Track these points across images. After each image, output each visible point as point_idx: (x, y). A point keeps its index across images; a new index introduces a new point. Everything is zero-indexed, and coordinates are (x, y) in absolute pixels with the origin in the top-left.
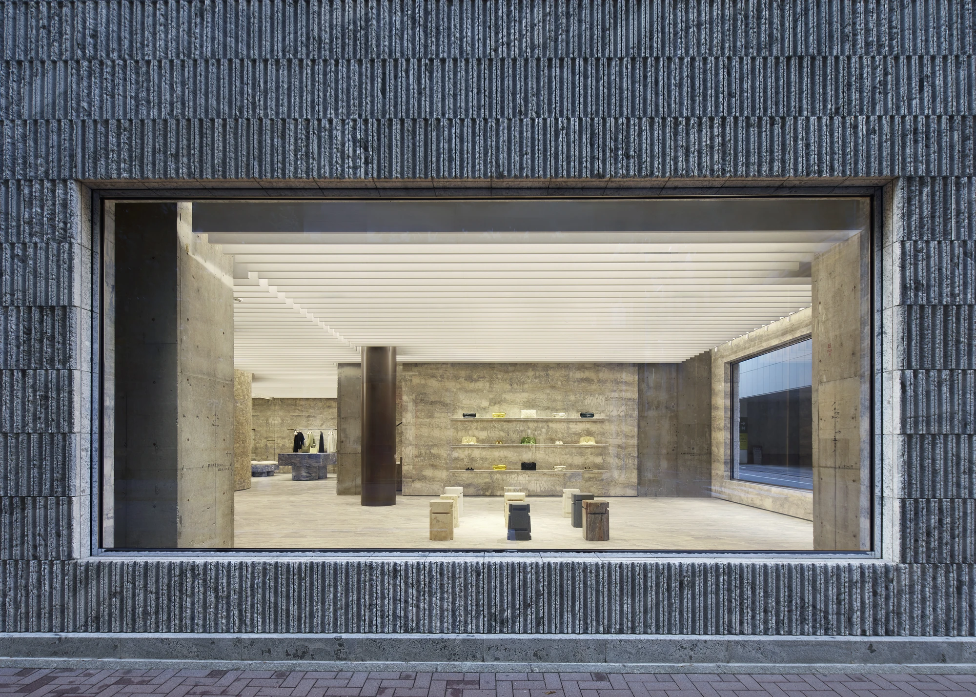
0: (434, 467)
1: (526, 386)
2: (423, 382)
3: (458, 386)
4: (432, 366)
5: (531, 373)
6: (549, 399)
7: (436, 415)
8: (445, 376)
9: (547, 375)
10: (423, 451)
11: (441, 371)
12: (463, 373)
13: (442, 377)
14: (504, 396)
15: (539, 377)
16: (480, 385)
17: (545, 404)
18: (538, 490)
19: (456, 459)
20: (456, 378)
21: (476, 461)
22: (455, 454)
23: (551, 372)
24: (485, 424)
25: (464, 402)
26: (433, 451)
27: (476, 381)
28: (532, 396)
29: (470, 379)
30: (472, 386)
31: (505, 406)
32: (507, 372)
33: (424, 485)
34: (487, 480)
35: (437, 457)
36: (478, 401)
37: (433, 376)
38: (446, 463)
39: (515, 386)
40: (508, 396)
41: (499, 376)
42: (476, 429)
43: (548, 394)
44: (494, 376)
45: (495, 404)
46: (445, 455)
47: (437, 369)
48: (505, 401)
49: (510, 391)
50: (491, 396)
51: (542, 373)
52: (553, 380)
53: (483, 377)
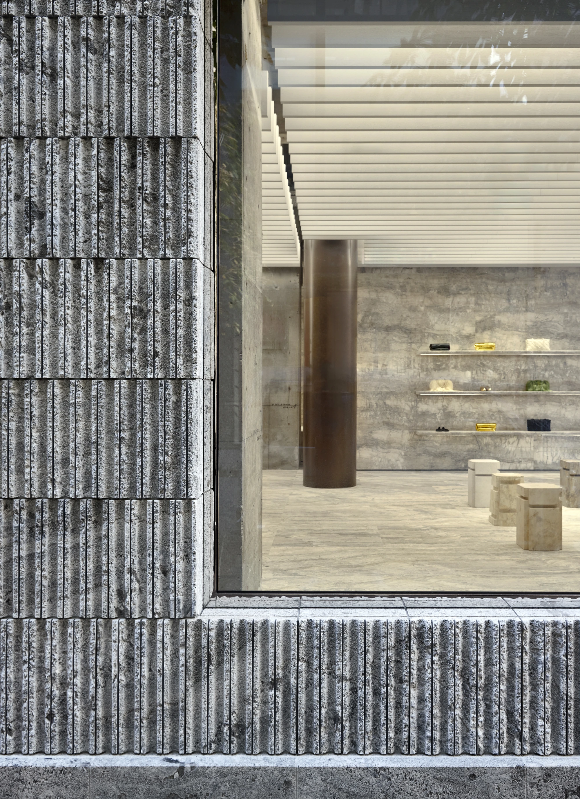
0: (390, 425)
1: (532, 302)
2: (374, 296)
3: (428, 302)
4: (388, 272)
5: (540, 282)
6: (566, 322)
7: (394, 346)
8: (408, 288)
9: (565, 285)
10: (373, 402)
11: (401, 280)
12: (435, 283)
13: (403, 288)
14: (497, 318)
15: (552, 287)
16: (461, 300)
17: (561, 330)
18: (550, 461)
19: (424, 414)
20: (425, 290)
21: (454, 416)
22: (423, 407)
23: (570, 281)
24: (469, 361)
25: (437, 327)
26: (388, 402)
27: (456, 294)
28: (541, 318)
29: (445, 291)
30: (448, 302)
31: (499, 333)
32: (503, 281)
33: (374, 453)
34: (471, 446)
35: (396, 411)
36: (458, 325)
37: (389, 287)
38: (409, 421)
39: (514, 301)
40: (503, 318)
41: (491, 288)
42: (455, 367)
43: (566, 315)
44: (483, 287)
45: (484, 329)
46: (407, 408)
47: (396, 276)
48: (500, 325)
49: (507, 310)
50: (478, 318)
51: (557, 283)
52: (573, 292)
53: (467, 289)
